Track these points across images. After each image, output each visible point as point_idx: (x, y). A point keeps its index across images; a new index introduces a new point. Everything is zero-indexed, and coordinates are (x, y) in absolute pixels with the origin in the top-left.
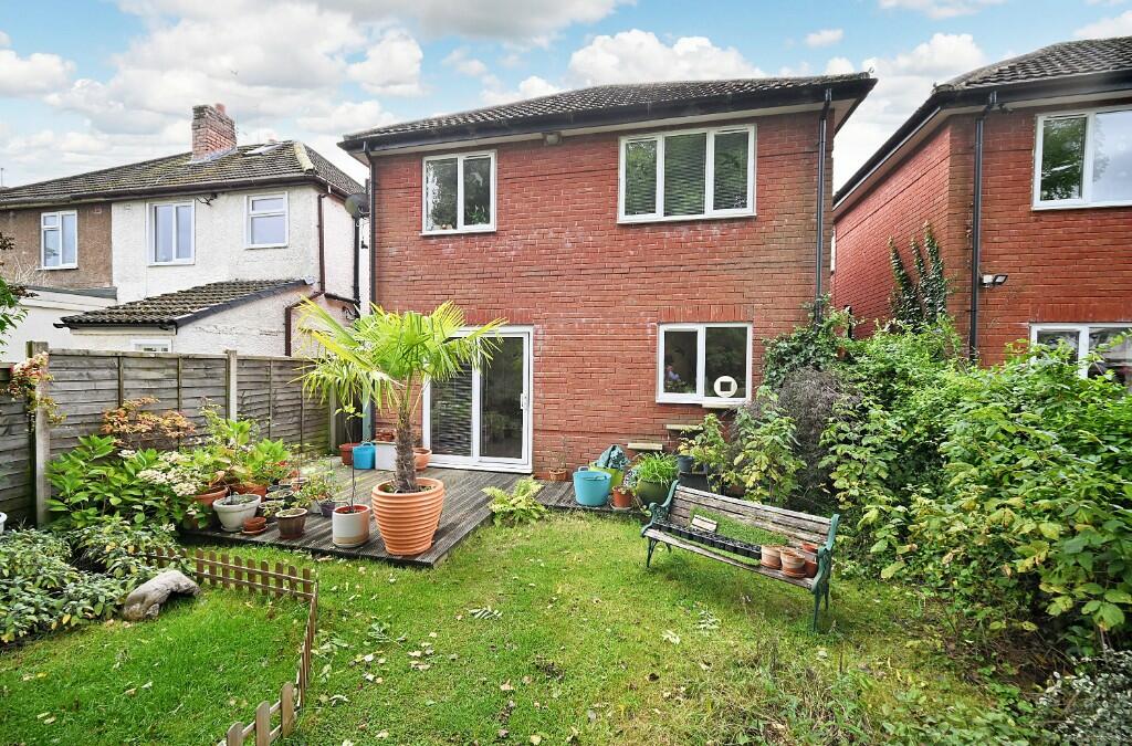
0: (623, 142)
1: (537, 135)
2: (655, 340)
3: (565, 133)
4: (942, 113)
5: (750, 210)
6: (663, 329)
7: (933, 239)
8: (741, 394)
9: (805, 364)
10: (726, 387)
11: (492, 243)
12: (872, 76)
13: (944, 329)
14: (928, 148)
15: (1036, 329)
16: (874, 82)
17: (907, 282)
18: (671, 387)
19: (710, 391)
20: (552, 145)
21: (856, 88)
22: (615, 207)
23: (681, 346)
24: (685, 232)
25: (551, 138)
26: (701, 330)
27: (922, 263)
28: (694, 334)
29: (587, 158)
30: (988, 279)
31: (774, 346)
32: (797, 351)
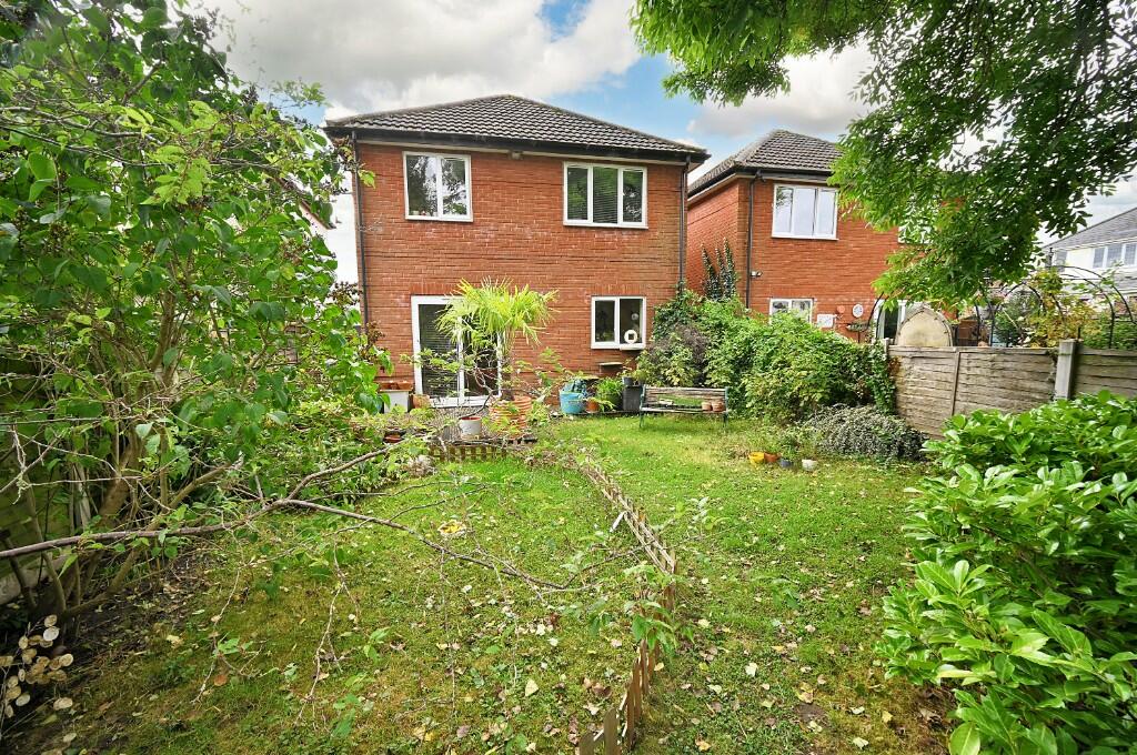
0: (566, 166)
1: (506, 151)
2: (590, 307)
3: (526, 153)
4: (733, 176)
5: (643, 224)
6: (594, 300)
7: (728, 247)
8: (639, 341)
9: (675, 321)
10: (631, 337)
11: (469, 231)
12: (708, 153)
13: (736, 299)
14: (726, 193)
15: (772, 301)
16: (708, 157)
17: (713, 273)
18: (600, 338)
19: (622, 341)
20: (515, 160)
21: (699, 157)
22: (562, 213)
23: (604, 311)
24: (607, 235)
25: (516, 155)
26: (617, 300)
27: (722, 261)
28: (613, 303)
29: (541, 174)
30: (754, 274)
31: (659, 310)
32: (671, 313)
